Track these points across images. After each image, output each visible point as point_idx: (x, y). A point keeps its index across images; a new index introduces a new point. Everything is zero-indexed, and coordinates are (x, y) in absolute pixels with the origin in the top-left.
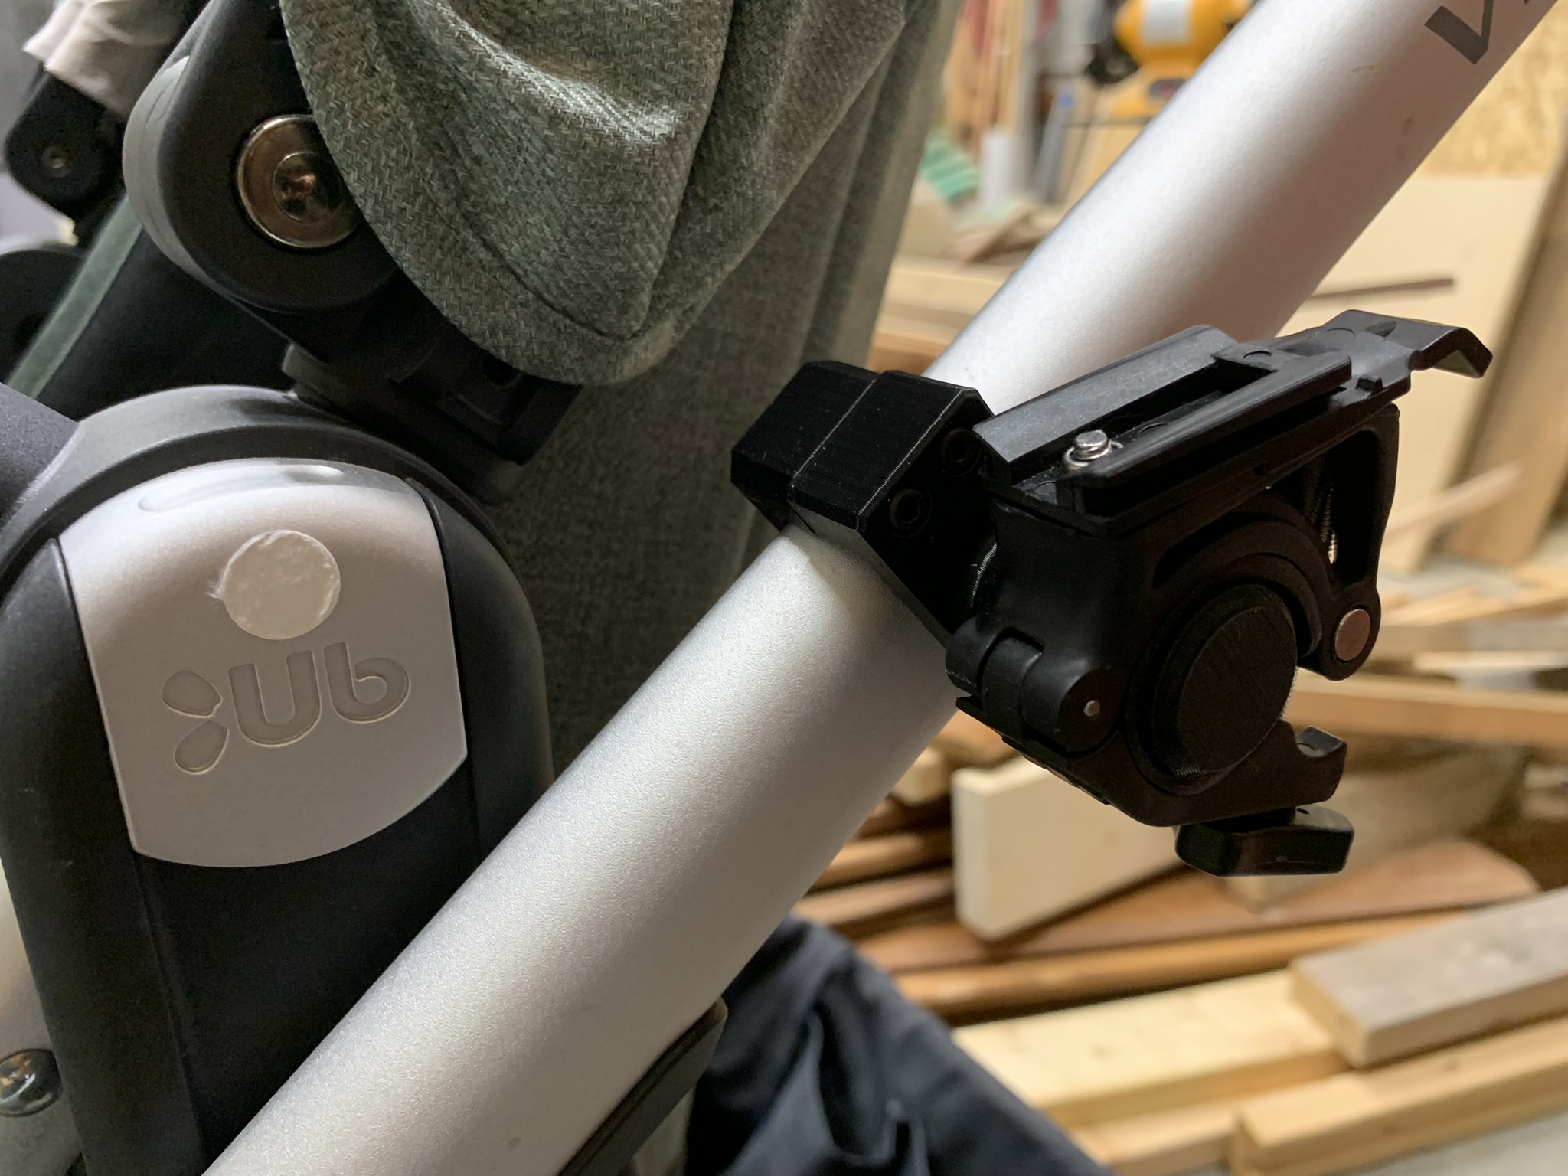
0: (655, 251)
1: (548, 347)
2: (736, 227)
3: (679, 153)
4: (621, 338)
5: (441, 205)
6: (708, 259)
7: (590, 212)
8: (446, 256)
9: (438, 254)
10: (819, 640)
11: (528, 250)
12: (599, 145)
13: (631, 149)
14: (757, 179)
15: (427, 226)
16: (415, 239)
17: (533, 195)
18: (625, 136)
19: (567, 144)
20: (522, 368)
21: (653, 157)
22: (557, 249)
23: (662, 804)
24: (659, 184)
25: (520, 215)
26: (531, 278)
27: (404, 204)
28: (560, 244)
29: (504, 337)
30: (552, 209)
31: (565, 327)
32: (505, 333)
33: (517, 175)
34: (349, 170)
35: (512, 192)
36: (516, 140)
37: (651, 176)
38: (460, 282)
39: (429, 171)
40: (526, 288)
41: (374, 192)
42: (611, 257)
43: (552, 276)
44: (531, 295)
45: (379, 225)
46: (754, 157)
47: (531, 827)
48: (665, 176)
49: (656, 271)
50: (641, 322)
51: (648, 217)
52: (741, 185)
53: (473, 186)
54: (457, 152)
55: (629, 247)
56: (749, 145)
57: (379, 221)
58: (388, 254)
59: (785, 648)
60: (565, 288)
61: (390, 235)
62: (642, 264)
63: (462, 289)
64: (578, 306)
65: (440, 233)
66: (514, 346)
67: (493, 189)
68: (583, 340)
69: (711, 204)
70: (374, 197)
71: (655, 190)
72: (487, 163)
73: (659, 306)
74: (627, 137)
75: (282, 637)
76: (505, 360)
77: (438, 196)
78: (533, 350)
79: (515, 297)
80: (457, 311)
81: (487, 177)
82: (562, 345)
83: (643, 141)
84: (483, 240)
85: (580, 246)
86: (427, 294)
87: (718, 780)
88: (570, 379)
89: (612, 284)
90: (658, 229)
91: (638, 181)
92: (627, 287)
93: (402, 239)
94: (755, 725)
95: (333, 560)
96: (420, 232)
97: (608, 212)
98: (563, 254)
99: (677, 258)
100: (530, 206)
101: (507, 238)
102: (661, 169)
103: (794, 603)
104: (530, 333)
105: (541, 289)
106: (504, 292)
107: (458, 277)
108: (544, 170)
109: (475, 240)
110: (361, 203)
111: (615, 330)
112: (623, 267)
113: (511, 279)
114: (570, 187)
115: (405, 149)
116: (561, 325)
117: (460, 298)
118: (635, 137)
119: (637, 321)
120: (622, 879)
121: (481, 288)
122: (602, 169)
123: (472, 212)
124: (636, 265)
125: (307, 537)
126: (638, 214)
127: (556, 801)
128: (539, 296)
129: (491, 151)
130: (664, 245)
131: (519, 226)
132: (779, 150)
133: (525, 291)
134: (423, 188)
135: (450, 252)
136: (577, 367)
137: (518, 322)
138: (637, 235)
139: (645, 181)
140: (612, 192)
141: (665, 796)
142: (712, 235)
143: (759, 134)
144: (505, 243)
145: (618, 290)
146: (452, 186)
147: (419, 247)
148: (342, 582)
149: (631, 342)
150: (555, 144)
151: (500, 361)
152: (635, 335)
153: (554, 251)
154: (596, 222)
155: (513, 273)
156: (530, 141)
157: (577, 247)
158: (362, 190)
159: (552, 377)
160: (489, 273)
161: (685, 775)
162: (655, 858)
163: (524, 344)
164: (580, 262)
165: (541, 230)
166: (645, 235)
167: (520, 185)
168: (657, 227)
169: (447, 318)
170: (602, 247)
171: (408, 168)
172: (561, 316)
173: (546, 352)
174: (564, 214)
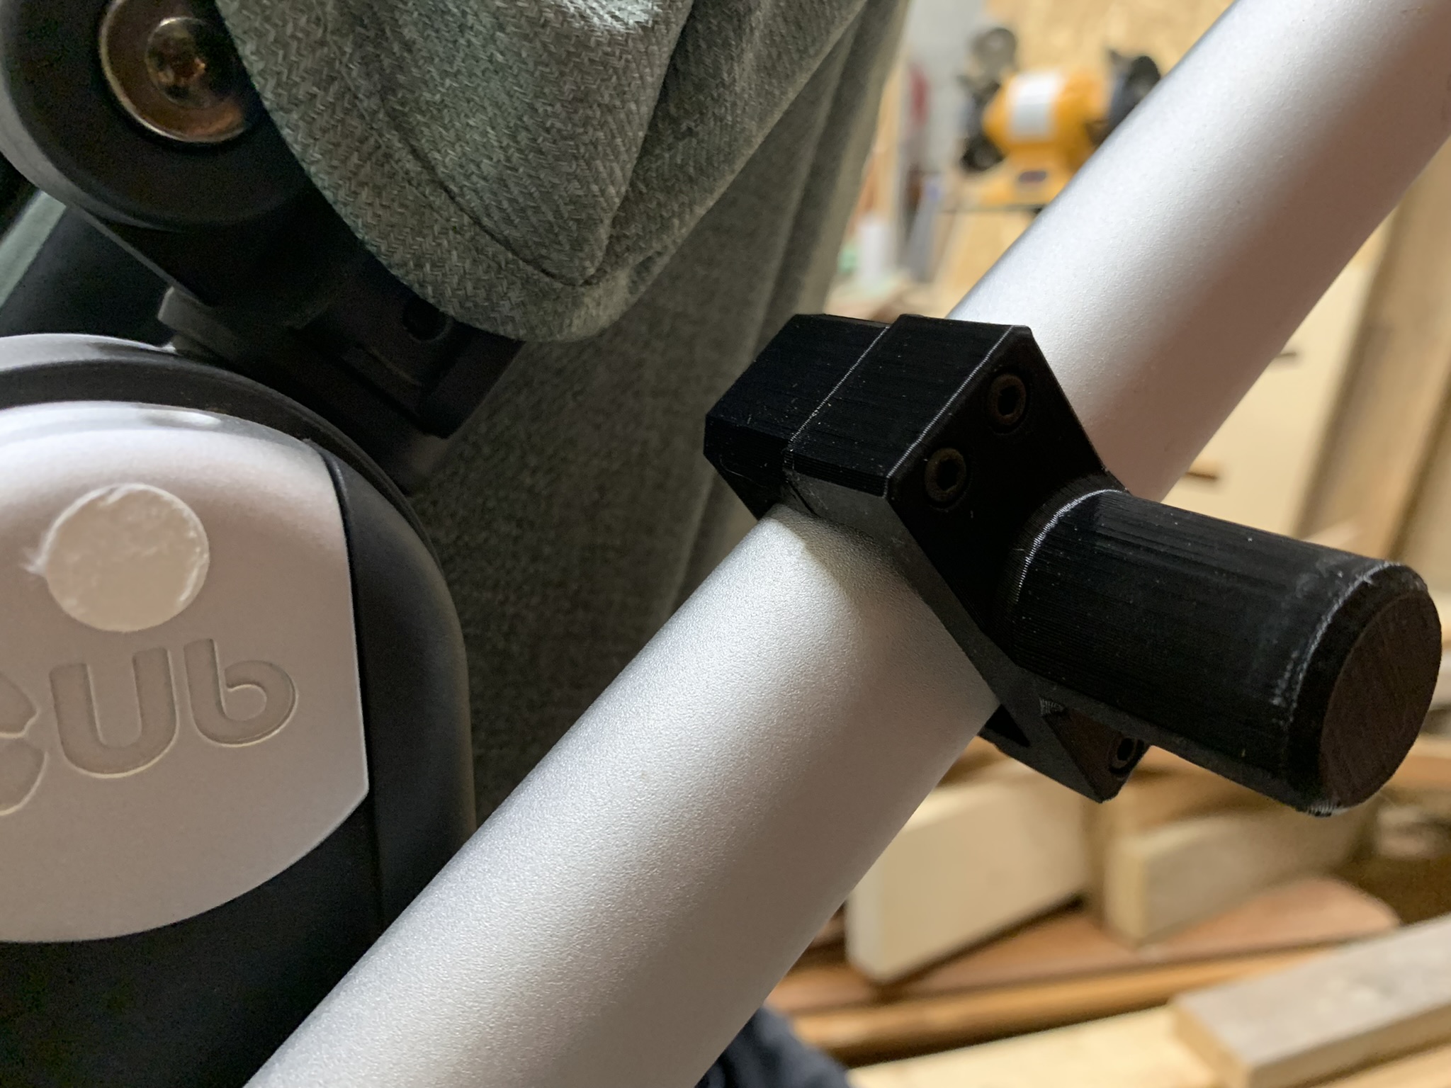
0: (618, 173)
1: (484, 287)
2: (709, 160)
3: (655, 48)
4: (572, 284)
5: (360, 96)
6: (676, 196)
7: (546, 111)
8: (365, 162)
9: (355, 159)
10: (821, 644)
11: (467, 159)
12: (562, 24)
13: (599, 34)
14: (738, 102)
15: (342, 121)
16: (327, 135)
17: (475, 89)
18: (592, 19)
19: (523, 21)
20: (452, 312)
21: (626, 48)
22: (502, 158)
23: (621, 856)
24: (629, 85)
25: (458, 115)
26: (468, 197)
27: (315, 89)
28: (507, 152)
29: (432, 270)
30: (497, 105)
31: (507, 263)
32: (433, 265)
33: (458, 62)
34: (245, 37)
35: (451, 86)
36: (459, 14)
37: (621, 72)
38: (379, 195)
39: (348, 50)
40: (462, 210)
41: (277, 69)
42: (568, 174)
43: (495, 194)
44: (466, 219)
45: (281, 113)
46: (737, 72)
47: (450, 885)
48: (637, 75)
49: (617, 201)
50: (597, 264)
51: (614, 127)
52: (720, 107)
53: (401, 78)
54: (383, 31)
55: (588, 164)
56: (732, 59)
57: (282, 109)
58: (292, 156)
59: (778, 654)
60: (509, 210)
61: (295, 128)
62: (603, 187)
63: (382, 205)
64: (523, 237)
65: (358, 132)
66: (443, 282)
67: (425, 83)
68: (527, 281)
69: (684, 127)
70: (276, 77)
71: (625, 93)
72: (420, 50)
73: (618, 249)
74: (596, 20)
75: (126, 628)
76: (431, 301)
77: (357, 83)
78: (465, 288)
79: (448, 220)
80: (374, 234)
81: (419, 68)
82: (502, 285)
83: (615, 27)
84: (412, 146)
85: (531, 156)
86: (337, 208)
87: (694, 824)
88: (508, 331)
89: (565, 210)
90: (624, 145)
91: (606, 77)
92: (584, 216)
93: (311, 135)
94: (741, 752)
95: (201, 528)
96: (334, 127)
97: (568, 112)
98: (508, 164)
99: (641, 193)
100: (472, 104)
101: (441, 145)
102: (633, 65)
103: (788, 598)
104: (464, 267)
105: (480, 211)
106: (435, 214)
107: (378, 191)
108: (492, 54)
109: (400, 145)
110: (259, 83)
111: (564, 271)
112: (581, 188)
113: (443, 197)
114: (524, 78)
115: (318, 19)
116: (501, 258)
117: (379, 216)
118: (606, 21)
119: (592, 263)
120: (569, 954)
121: (406, 207)
122: (564, 56)
123: (398, 110)
124: (595, 188)
125: (166, 495)
126: (603, 120)
127: (483, 851)
128: (477, 222)
129: (425, 34)
130: (629, 167)
131: (457, 130)
132: (762, 75)
133: (460, 213)
134: (339, 72)
135: (370, 159)
136: (517, 314)
137: (449, 251)
138: (600, 148)
139: (614, 79)
140: (574, 88)
141: (626, 845)
142: (682, 167)
143: (744, 45)
144: (439, 151)
145: (572, 219)
146: (376, 77)
147: (331, 147)
148: (212, 557)
149: (583, 289)
150: (508, 19)
151: (424, 303)
152: (587, 283)
153: (499, 161)
154: (553, 126)
155: (447, 190)
156: (476, 15)
157: (526, 156)
158: (261, 65)
159: (485, 327)
160: (417, 188)
161: (651, 817)
162: (614, 927)
163: (455, 280)
164: (530, 176)
165: (484, 134)
166: (609, 151)
167: (460, 77)
168: (623, 141)
169: (362, 243)
170: (557, 159)
171: (322, 43)
172: (503, 248)
173: (482, 293)
174: (513, 112)
